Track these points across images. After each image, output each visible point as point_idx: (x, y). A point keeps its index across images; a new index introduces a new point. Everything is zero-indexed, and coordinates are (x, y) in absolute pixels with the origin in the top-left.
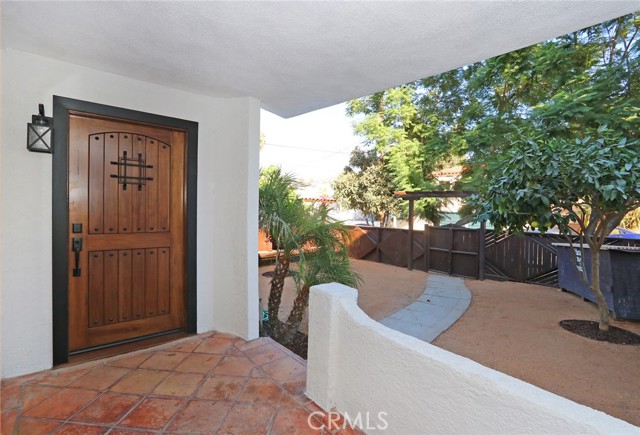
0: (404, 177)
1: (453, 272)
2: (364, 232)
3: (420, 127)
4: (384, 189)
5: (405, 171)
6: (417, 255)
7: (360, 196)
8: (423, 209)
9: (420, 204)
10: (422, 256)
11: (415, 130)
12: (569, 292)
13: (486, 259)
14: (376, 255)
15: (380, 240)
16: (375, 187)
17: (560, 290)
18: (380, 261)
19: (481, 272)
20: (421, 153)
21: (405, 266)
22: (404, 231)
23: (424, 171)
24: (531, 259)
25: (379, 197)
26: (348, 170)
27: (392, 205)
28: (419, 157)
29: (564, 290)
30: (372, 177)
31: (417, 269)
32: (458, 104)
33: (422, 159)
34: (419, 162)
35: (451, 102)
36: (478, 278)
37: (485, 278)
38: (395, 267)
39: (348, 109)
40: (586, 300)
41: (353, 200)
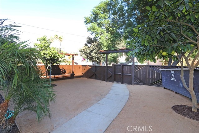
0: (105, 46)
1: (122, 82)
2: (90, 67)
3: (111, 29)
4: (98, 52)
5: (105, 44)
6: (109, 76)
7: (90, 54)
8: (112, 59)
9: (111, 56)
10: (111, 76)
11: (109, 29)
12: (166, 89)
13: (135, 77)
14: (94, 77)
15: (96, 71)
16: (95, 51)
17: (163, 88)
18: (96, 79)
19: (133, 82)
20: (111, 37)
21: (105, 81)
22: (104, 66)
23: (113, 44)
24: (151, 76)
25: (97, 55)
26: (86, 45)
27: (101, 58)
28: (111, 39)
29: (165, 88)
30: (94, 47)
31: (109, 81)
32: (124, 22)
33: (111, 40)
34: (111, 41)
35: (122, 21)
36: (132, 84)
37: (134, 84)
38: (101, 81)
39: (85, 22)
40: (176, 93)
41: (88, 56)
